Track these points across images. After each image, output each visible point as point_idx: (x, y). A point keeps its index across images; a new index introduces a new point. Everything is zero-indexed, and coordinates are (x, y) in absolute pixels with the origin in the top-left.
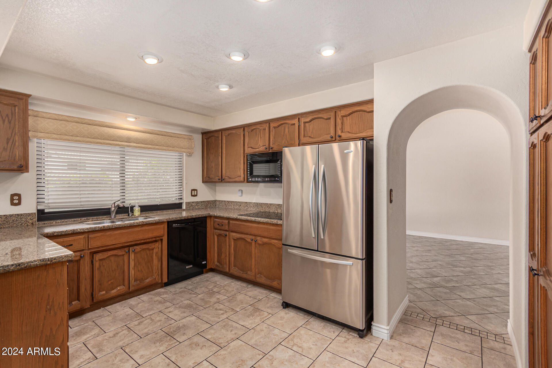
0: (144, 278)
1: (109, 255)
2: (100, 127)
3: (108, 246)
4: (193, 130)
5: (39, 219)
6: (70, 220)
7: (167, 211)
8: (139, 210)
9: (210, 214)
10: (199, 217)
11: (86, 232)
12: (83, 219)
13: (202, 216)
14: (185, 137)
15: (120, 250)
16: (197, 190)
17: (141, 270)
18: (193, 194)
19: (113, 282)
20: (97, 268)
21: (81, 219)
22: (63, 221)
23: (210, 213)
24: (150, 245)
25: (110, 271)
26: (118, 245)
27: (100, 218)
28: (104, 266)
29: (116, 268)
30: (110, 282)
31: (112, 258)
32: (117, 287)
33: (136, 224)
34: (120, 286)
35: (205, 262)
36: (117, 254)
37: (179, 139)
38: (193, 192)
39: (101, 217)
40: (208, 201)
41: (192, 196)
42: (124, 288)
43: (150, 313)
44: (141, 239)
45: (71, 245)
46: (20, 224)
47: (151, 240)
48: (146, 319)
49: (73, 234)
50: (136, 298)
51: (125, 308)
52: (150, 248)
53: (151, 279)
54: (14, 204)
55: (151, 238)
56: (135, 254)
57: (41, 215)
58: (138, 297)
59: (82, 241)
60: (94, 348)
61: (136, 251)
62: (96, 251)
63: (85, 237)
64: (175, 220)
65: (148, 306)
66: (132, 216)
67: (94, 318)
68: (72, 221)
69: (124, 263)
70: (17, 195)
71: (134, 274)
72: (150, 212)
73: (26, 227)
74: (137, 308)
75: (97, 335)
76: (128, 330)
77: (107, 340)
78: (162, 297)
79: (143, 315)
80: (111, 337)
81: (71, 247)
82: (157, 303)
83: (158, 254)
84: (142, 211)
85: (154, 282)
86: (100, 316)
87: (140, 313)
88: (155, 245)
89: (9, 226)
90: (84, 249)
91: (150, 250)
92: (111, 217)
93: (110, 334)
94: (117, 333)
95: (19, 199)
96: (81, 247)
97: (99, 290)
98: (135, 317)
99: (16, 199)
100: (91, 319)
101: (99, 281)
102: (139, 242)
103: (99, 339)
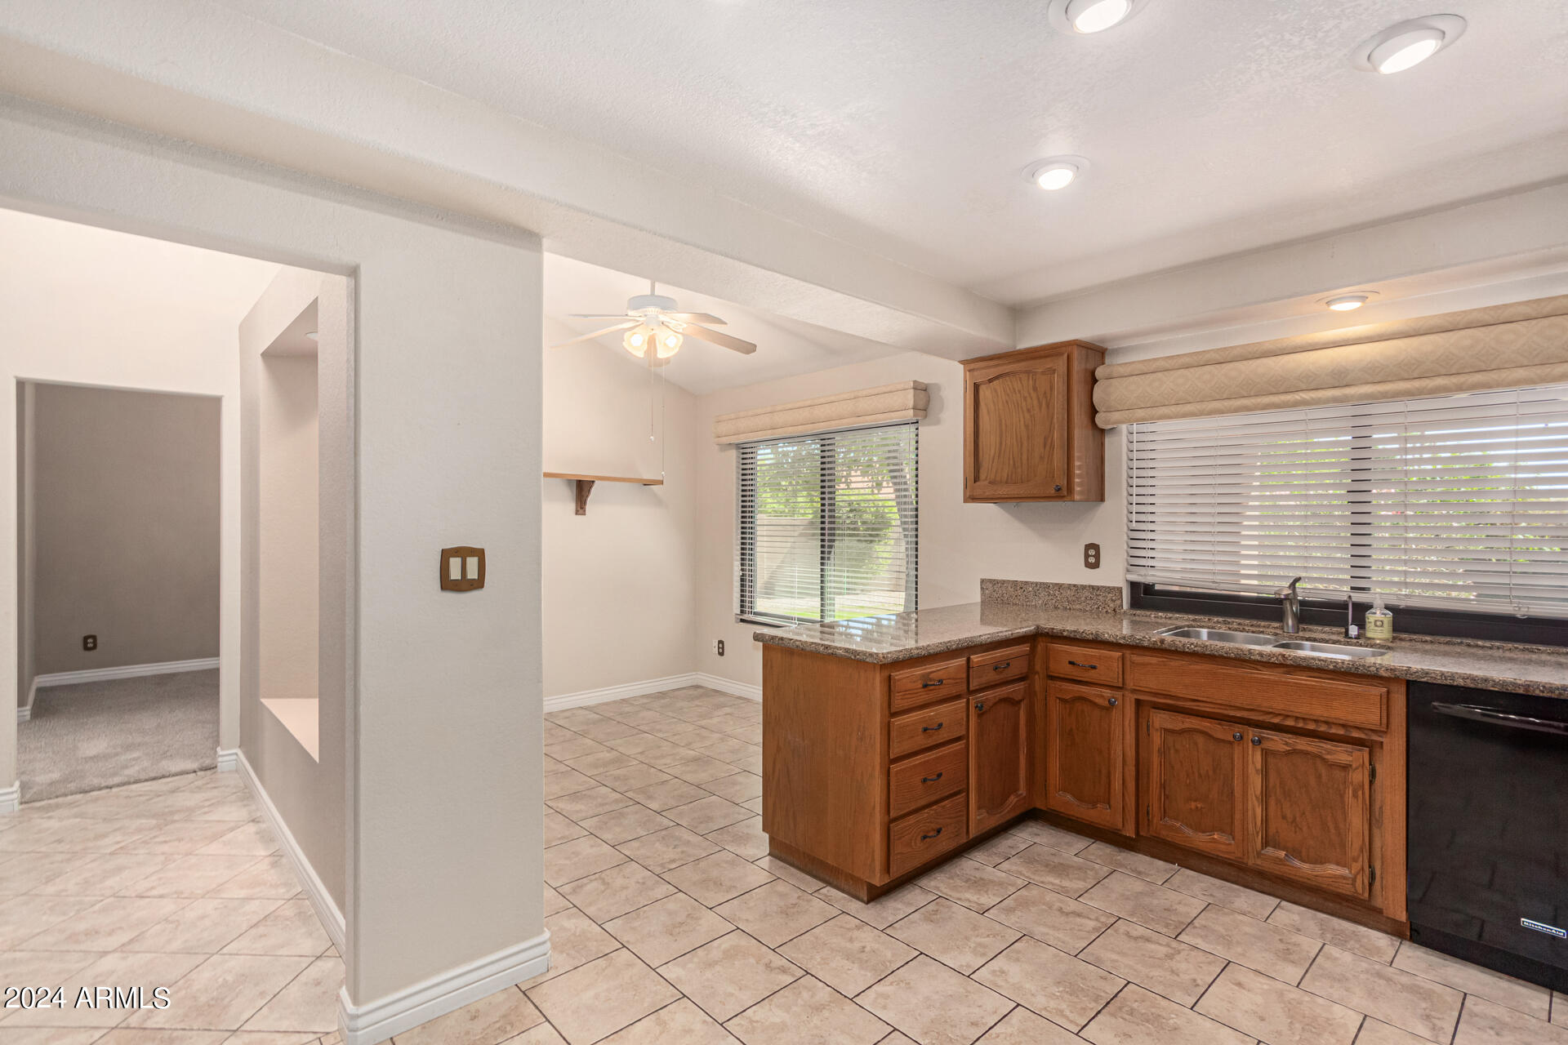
0: (1303, 852)
1: (1187, 725)
3: (1177, 698)
5: (1136, 603)
6: (1186, 616)
8: (1379, 624)
11: (1120, 644)
12: (1216, 619)
15: (1219, 724)
17: (1295, 818)
19: (1202, 808)
20: (1156, 748)
21: (1209, 620)
22: (1170, 615)
24: (1328, 746)
25: (1194, 773)
26: (1208, 705)
27: (1259, 626)
28: (1177, 751)
29: (1211, 773)
30: (1193, 805)
31: (1200, 740)
32: (1213, 830)
33: (1259, 658)
34: (1221, 831)
36: (1210, 732)
39: (1263, 623)
42: (1229, 844)
43: (1202, 945)
44: (1283, 712)
45: (1094, 668)
46: (1096, 606)
47: (1323, 728)
48: (1168, 945)
49: (1097, 642)
50: (1274, 901)
51: (1204, 898)
52: (1328, 757)
53: (1333, 869)
54: (1088, 565)
55: (1327, 723)
56: (1266, 753)
57: (1144, 596)
58: (1284, 903)
59: (1116, 666)
60: (1015, 900)
61: (1266, 745)
62: (1151, 702)
63: (1123, 658)
64: (1439, 682)
65: (1246, 934)
66: (1358, 637)
67: (1126, 868)
68: (1188, 620)
69: (1233, 770)
70: (1096, 547)
71: (1266, 820)
72: (1459, 641)
73: (1105, 615)
74: (1214, 916)
75: (1062, 891)
76: (1100, 928)
77: (1050, 908)
78: (1324, 949)
79: (1187, 935)
80: (1060, 910)
81: (1093, 671)
82: (1281, 946)
83: (1363, 794)
84: (1397, 627)
85: (1347, 889)
86: (1140, 873)
87: (1195, 927)
88: (1354, 754)
89: (1080, 607)
90: (1121, 685)
91: (1332, 765)
92: (1282, 628)
93: (1072, 905)
94: (1079, 915)
95: (1097, 556)
96: (1113, 676)
97: (1164, 810)
98: (1168, 924)
99: (1093, 556)
100: (1122, 865)
101: (1163, 786)
102: (1276, 720)
103: (1050, 897)
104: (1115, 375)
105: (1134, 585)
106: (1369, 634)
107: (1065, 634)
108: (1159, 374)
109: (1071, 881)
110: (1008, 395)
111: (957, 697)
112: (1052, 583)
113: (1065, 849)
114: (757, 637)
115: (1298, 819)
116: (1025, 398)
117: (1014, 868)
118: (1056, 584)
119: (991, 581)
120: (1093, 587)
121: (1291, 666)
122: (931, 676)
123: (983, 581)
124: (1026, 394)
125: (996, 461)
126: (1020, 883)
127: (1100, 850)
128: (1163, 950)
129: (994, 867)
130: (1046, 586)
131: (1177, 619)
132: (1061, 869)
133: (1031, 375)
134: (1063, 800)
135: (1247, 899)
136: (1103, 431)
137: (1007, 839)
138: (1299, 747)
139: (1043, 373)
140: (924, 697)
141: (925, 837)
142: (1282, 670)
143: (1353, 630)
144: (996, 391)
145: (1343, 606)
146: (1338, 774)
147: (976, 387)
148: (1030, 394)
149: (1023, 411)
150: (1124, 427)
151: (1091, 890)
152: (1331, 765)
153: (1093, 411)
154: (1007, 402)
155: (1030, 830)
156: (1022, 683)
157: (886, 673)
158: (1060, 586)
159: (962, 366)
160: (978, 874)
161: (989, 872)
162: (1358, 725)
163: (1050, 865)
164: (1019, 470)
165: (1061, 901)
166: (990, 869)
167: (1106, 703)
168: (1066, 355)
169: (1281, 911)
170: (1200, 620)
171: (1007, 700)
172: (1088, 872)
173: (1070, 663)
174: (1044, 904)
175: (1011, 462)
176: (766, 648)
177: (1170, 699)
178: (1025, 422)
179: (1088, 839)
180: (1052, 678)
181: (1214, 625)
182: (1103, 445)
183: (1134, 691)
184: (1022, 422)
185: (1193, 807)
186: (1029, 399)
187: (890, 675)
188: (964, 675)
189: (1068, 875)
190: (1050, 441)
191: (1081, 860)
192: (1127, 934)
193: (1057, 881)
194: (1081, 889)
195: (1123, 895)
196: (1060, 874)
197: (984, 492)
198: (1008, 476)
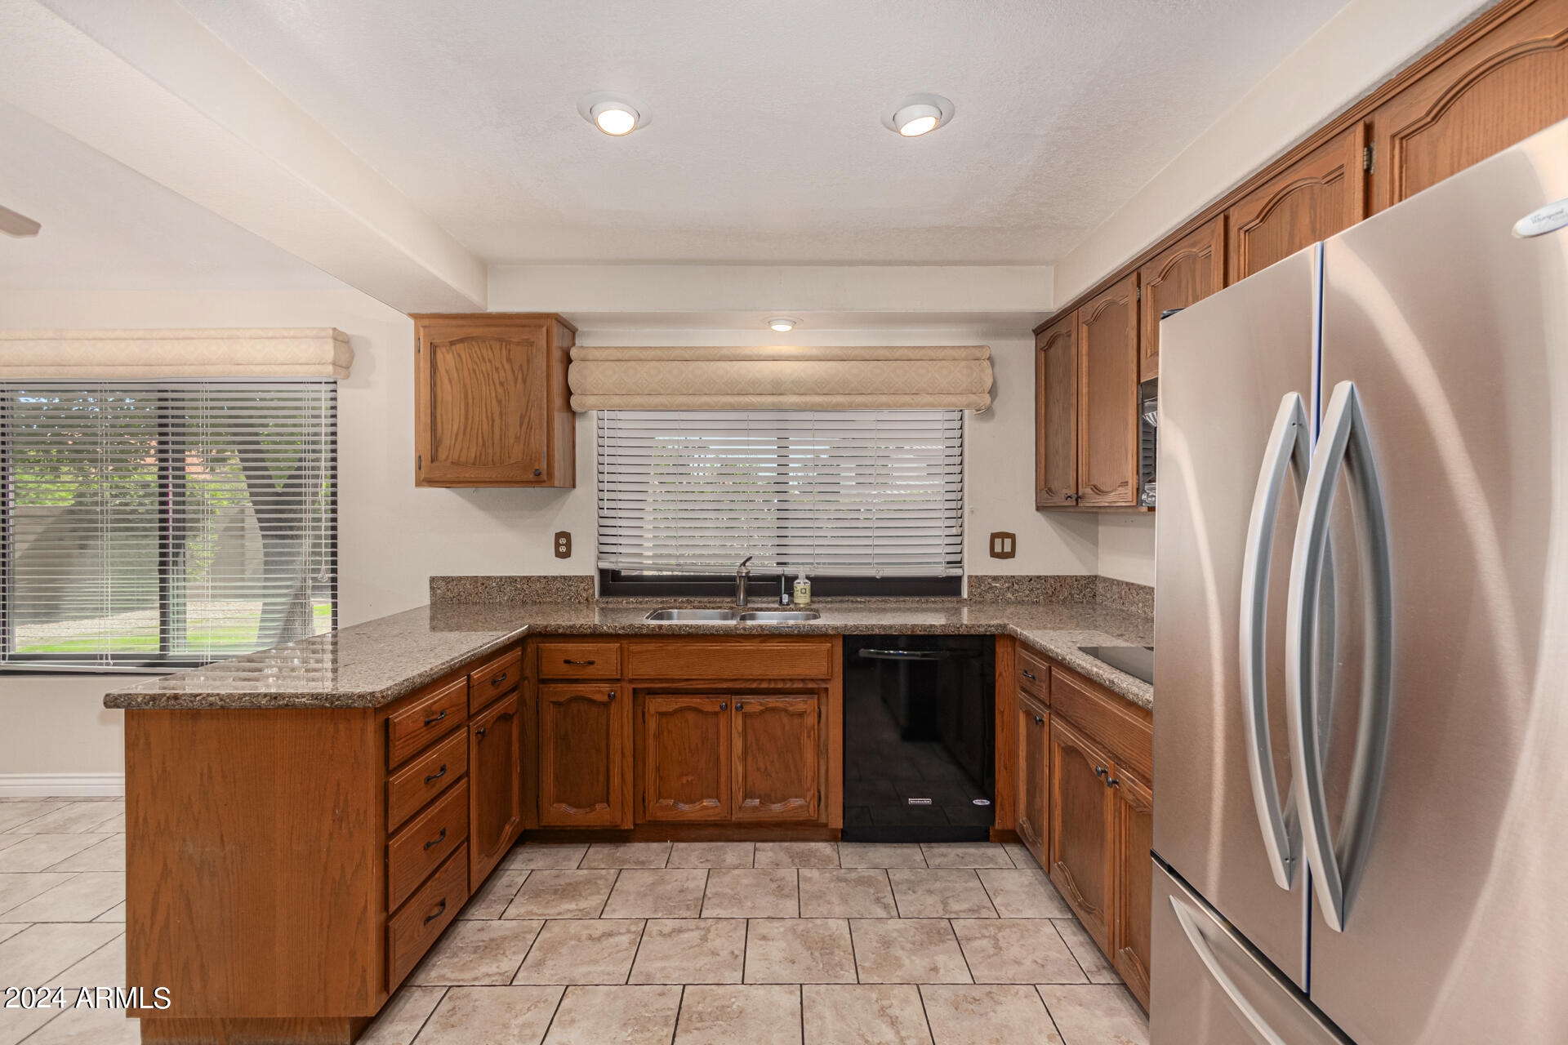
0: (773, 795)
1: (680, 705)
2: (707, 363)
3: (672, 680)
4: (998, 326)
5: (605, 591)
6: (655, 599)
7: (902, 599)
8: (803, 591)
9: (1005, 626)
10: (959, 635)
11: (619, 634)
13: (972, 632)
14: (956, 354)
16: (1012, 537)
17: (766, 769)
18: (998, 549)
19: (692, 780)
20: (652, 733)
21: (675, 600)
23: (1006, 622)
24: (789, 699)
25: (685, 749)
26: (699, 682)
27: (715, 602)
28: (669, 732)
29: (699, 745)
30: (684, 780)
31: (691, 716)
32: (702, 798)
34: (709, 797)
35: (987, 803)
36: (700, 707)
37: (935, 362)
38: (998, 541)
39: (718, 600)
40: (1057, 578)
41: (993, 554)
42: (716, 807)
43: (723, 914)
44: (759, 677)
45: (591, 663)
46: (568, 597)
47: (788, 685)
48: (698, 928)
49: (596, 636)
50: (749, 846)
51: (703, 865)
52: (791, 709)
53: (796, 802)
54: (559, 555)
55: (791, 680)
56: (746, 716)
57: (613, 583)
58: (758, 845)
59: (614, 658)
60: (540, 949)
61: (747, 709)
62: (648, 688)
63: (621, 648)
64: (865, 633)
65: (747, 886)
66: (788, 604)
67: (629, 862)
68: (657, 602)
69: (718, 738)
70: (567, 535)
71: (745, 777)
72: (847, 599)
73: (577, 605)
74: (717, 880)
75: (583, 915)
76: (635, 939)
77: (579, 940)
78: (800, 874)
79: (707, 909)
80: (590, 938)
81: (591, 667)
82: (774, 886)
83: (814, 734)
84: (814, 593)
85: (803, 816)
86: (643, 863)
87: (709, 898)
88: (809, 702)
89: (551, 600)
90: (619, 677)
91: (791, 715)
92: (736, 601)
93: (600, 927)
94: (610, 935)
95: (569, 545)
96: (611, 671)
97: (659, 791)
98: (687, 905)
99: (563, 545)
100: (624, 862)
101: (658, 769)
102: (754, 686)
103: (574, 927)
104: (591, 358)
105: (603, 573)
106: (797, 601)
107: (560, 631)
108: (633, 364)
109: (586, 899)
110: (476, 363)
111: (457, 728)
112: (519, 577)
113: (565, 865)
114: (111, 702)
115: (769, 767)
116: (497, 369)
117: (523, 910)
118: (524, 577)
119: (443, 578)
120: (565, 578)
121: (767, 635)
122: (434, 708)
123: (433, 580)
124: (498, 365)
125: (460, 438)
126: (537, 925)
127: (599, 853)
128: (696, 934)
129: (500, 919)
130: (512, 580)
131: (647, 602)
132: (569, 891)
133: (504, 344)
134: (561, 813)
135: (734, 852)
136: (574, 414)
137: (500, 878)
138: (771, 705)
139: (518, 344)
140: (427, 737)
141: (428, 919)
142: (757, 640)
143: (785, 598)
144: (459, 356)
145: (777, 578)
146: (796, 721)
147: (433, 348)
148: (503, 366)
149: (494, 385)
150: (594, 413)
151: (609, 901)
152: (793, 715)
153: (568, 393)
154: (474, 370)
155: (520, 857)
156: (515, 693)
157: (381, 718)
158: (528, 579)
159: (412, 322)
160: (485, 936)
161: (499, 928)
162: (813, 677)
163: (559, 890)
164: (490, 451)
165: (587, 927)
166: (496, 923)
167: (605, 698)
168: (544, 329)
169: (760, 853)
170: (667, 602)
171: (505, 718)
172: (599, 882)
173: (567, 662)
174: (571, 939)
175: (480, 440)
176: (130, 716)
177: (666, 683)
178: (496, 396)
179: (583, 845)
180: (544, 681)
181: (681, 605)
182: (574, 428)
183: (632, 681)
184: (493, 395)
185: (684, 781)
186: (502, 372)
187: (387, 720)
188: (465, 699)
189: (580, 895)
190: (527, 420)
191: (585, 872)
192: (661, 934)
193: (573, 906)
194: (600, 903)
195: (639, 893)
196: (573, 896)
197: (445, 475)
198: (476, 457)
